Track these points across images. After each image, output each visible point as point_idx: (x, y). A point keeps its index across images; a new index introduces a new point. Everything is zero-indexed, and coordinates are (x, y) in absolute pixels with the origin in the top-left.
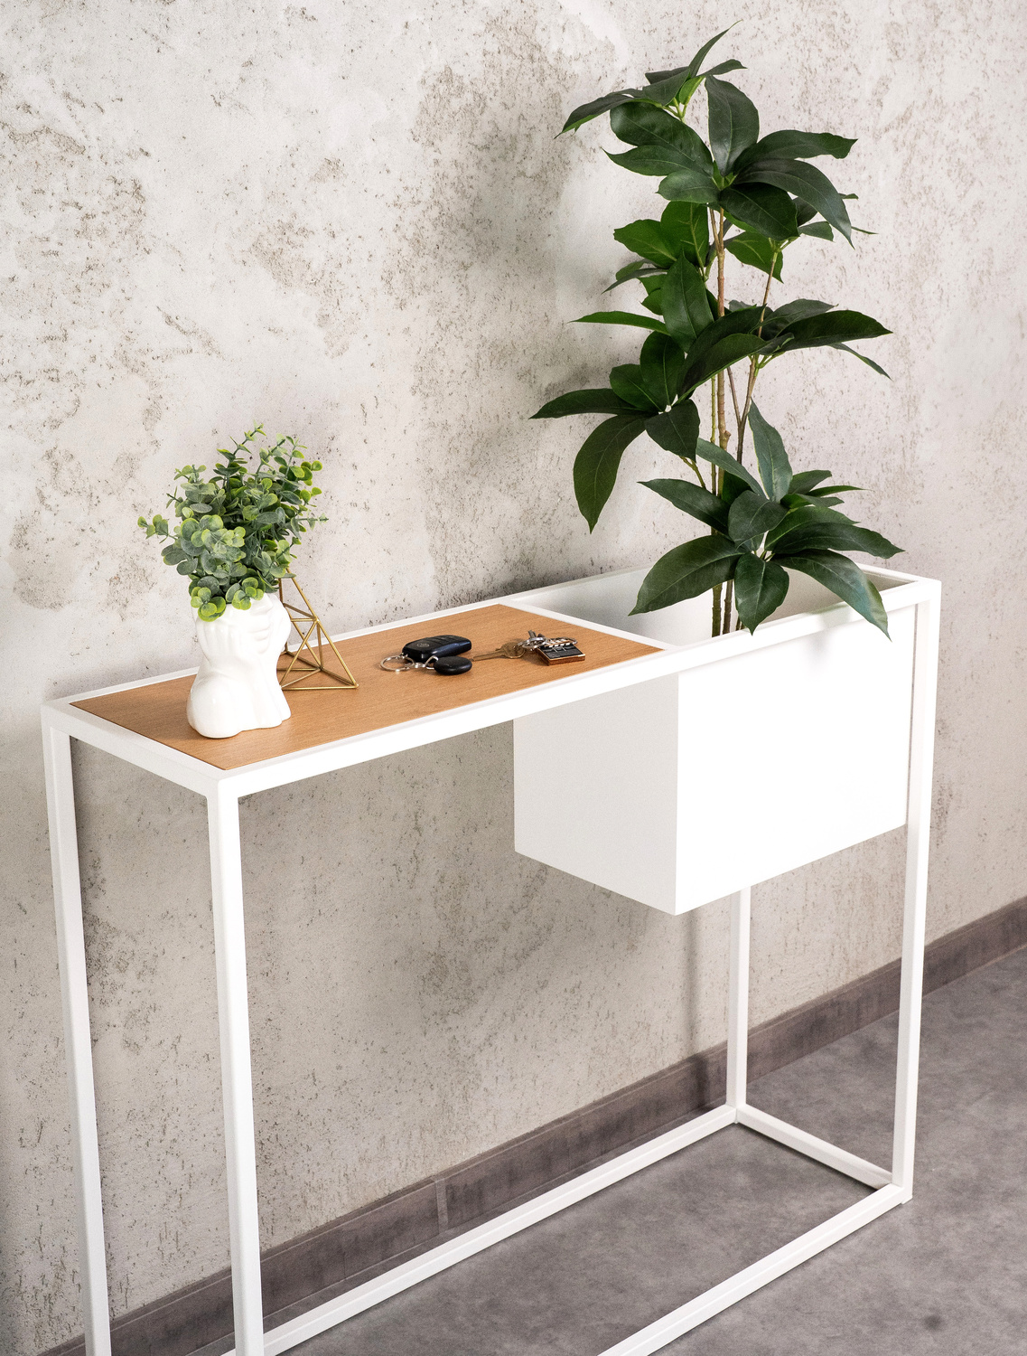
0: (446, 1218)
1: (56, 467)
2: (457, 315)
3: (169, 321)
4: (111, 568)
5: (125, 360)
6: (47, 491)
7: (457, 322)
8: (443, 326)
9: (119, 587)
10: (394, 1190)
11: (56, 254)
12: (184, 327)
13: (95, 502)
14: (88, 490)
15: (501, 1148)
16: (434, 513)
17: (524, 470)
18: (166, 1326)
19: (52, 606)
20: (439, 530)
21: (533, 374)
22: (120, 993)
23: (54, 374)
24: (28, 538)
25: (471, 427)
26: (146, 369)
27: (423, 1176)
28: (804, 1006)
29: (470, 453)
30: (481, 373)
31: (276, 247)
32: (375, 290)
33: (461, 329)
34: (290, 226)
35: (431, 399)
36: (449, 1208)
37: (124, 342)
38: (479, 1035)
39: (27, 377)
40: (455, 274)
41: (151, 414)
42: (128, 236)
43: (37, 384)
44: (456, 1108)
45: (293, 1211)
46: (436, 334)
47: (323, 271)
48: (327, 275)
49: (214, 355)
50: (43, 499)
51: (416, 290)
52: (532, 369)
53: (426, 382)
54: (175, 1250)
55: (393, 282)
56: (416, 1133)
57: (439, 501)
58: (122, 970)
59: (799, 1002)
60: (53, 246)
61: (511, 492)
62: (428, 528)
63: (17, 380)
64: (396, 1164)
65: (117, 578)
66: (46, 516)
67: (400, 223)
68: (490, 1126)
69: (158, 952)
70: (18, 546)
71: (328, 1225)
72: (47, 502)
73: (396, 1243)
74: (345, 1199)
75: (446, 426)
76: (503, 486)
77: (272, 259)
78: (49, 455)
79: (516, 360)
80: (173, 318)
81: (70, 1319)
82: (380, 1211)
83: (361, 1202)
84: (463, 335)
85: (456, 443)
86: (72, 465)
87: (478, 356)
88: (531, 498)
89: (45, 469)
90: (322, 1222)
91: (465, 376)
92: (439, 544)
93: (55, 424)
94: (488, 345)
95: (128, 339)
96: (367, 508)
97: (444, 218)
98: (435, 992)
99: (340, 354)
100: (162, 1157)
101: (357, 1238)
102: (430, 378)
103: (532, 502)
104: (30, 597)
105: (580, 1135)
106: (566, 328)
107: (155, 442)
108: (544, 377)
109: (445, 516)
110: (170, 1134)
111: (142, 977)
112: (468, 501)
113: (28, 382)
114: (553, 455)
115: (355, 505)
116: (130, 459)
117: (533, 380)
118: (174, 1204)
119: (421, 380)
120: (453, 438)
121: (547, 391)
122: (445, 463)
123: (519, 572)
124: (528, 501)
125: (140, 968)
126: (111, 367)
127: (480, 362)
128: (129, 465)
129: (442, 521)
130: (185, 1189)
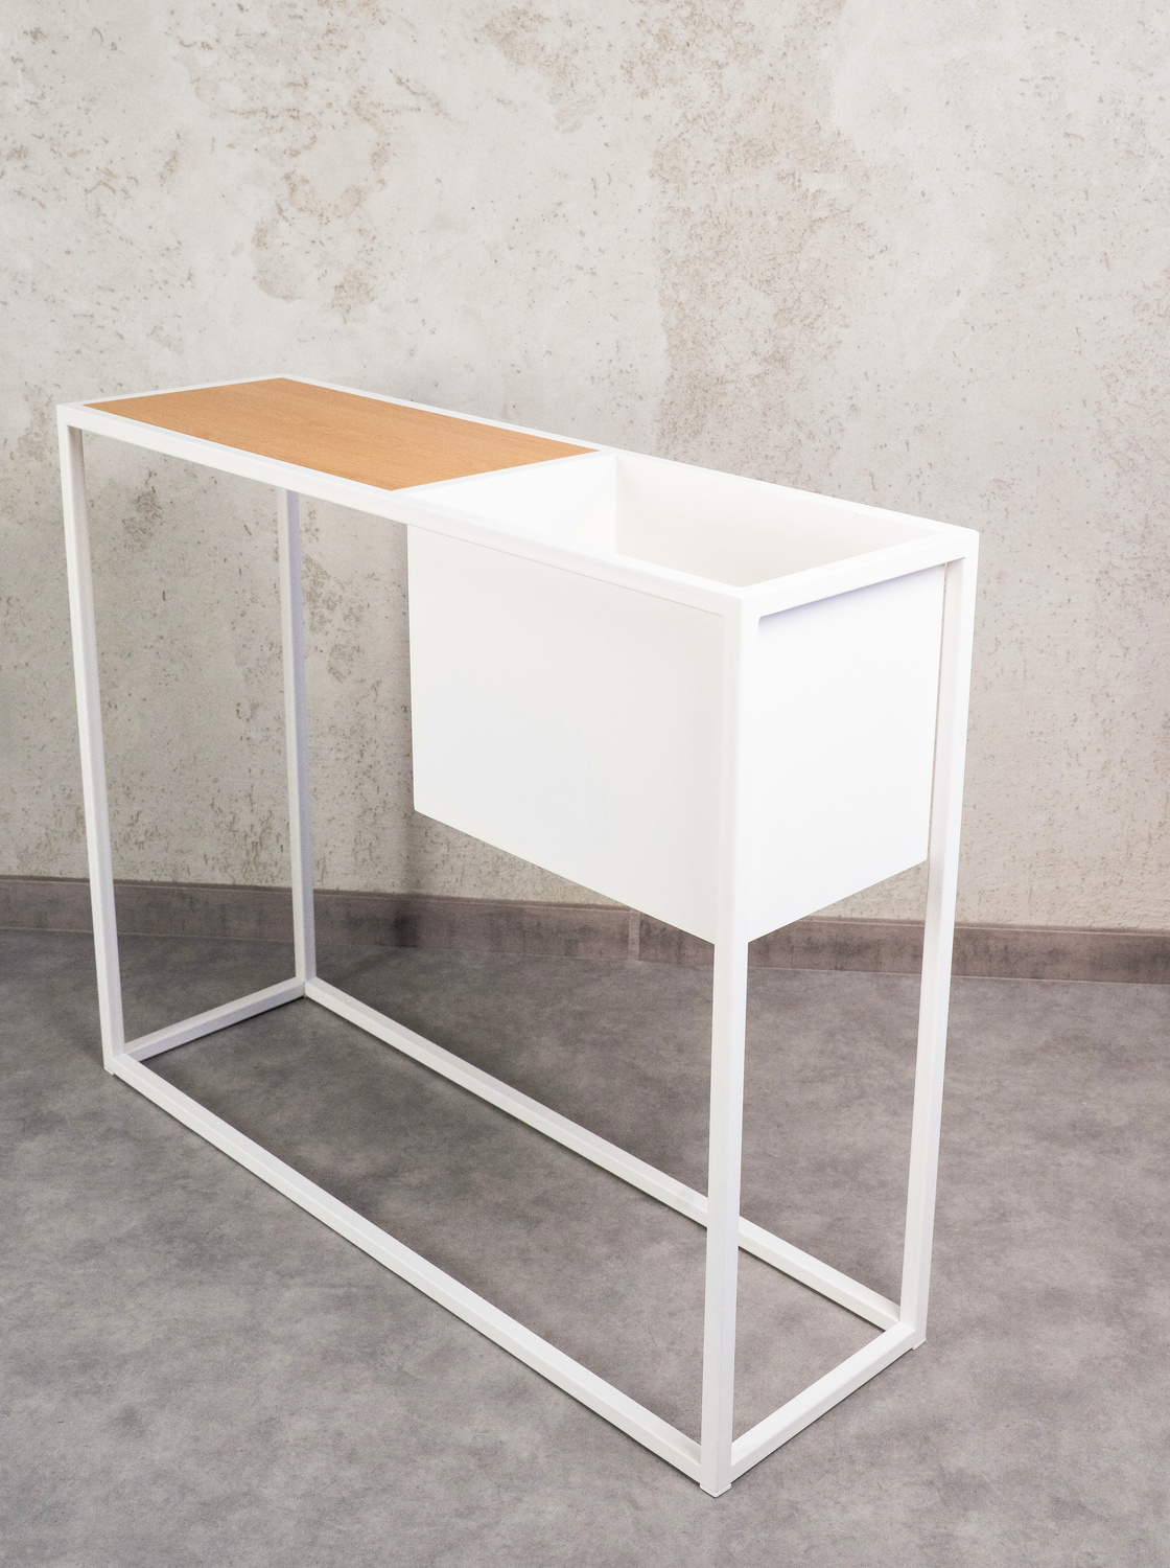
0: (636, 948)
1: (293, 189)
2: (707, 110)
3: (400, 81)
4: (336, 278)
5: (357, 109)
6: (285, 206)
7: (707, 116)
8: (690, 117)
9: (343, 295)
10: (592, 902)
11: (301, 18)
12: (412, 88)
13: (325, 221)
14: (320, 211)
16: (670, 292)
17: (782, 269)
19: (285, 298)
20: (675, 308)
21: (797, 177)
22: (328, 626)
23: (295, 114)
24: (267, 239)
25: (718, 218)
26: (376, 120)
29: (715, 242)
30: (732, 168)
31: (509, 29)
32: (613, 78)
33: (711, 124)
34: (525, 13)
35: (673, 185)
36: (642, 940)
37: (358, 95)
39: (272, 112)
40: (708, 71)
41: (379, 157)
42: (366, 9)
43: (280, 119)
45: (484, 874)
46: (681, 125)
47: (558, 56)
48: (561, 61)
49: (442, 116)
50: (281, 211)
51: (659, 82)
52: (797, 173)
53: (666, 168)
54: (368, 857)
55: (634, 71)
57: (676, 281)
58: (331, 608)
59: (1146, 925)
60: (299, 11)
61: (765, 287)
62: (663, 305)
63: (264, 114)
65: (341, 286)
66: (283, 225)
67: (645, 19)
69: (365, 604)
70: (258, 245)
71: (516, 902)
72: (285, 214)
73: (581, 946)
74: (539, 888)
75: (687, 213)
76: (755, 280)
77: (505, 40)
78: (287, 177)
79: (777, 161)
80: (404, 80)
81: (275, 870)
82: (567, 912)
83: (558, 899)
84: (714, 130)
85: (699, 231)
86: (307, 188)
87: (730, 152)
88: (788, 298)
89: (284, 189)
90: (513, 898)
91: (713, 169)
92: (674, 322)
93: (294, 154)
94: (743, 143)
95: (361, 93)
96: (594, 274)
97: (696, 18)
99: (572, 130)
100: (361, 775)
101: (539, 924)
102: (672, 165)
103: (790, 303)
104: (267, 286)
105: (809, 938)
106: (843, 138)
107: (382, 181)
108: (812, 183)
109: (683, 296)
110: (368, 760)
111: (348, 620)
112: (710, 285)
113: (273, 117)
114: (819, 260)
115: (581, 268)
116: (358, 192)
117: (797, 184)
118: (369, 819)
119: (661, 165)
120: (696, 225)
121: (814, 196)
122: (686, 247)
123: (771, 367)
124: (785, 300)
125: (347, 612)
126: (345, 114)
127: (733, 157)
128: (357, 196)
129: (679, 301)
130: (380, 811)
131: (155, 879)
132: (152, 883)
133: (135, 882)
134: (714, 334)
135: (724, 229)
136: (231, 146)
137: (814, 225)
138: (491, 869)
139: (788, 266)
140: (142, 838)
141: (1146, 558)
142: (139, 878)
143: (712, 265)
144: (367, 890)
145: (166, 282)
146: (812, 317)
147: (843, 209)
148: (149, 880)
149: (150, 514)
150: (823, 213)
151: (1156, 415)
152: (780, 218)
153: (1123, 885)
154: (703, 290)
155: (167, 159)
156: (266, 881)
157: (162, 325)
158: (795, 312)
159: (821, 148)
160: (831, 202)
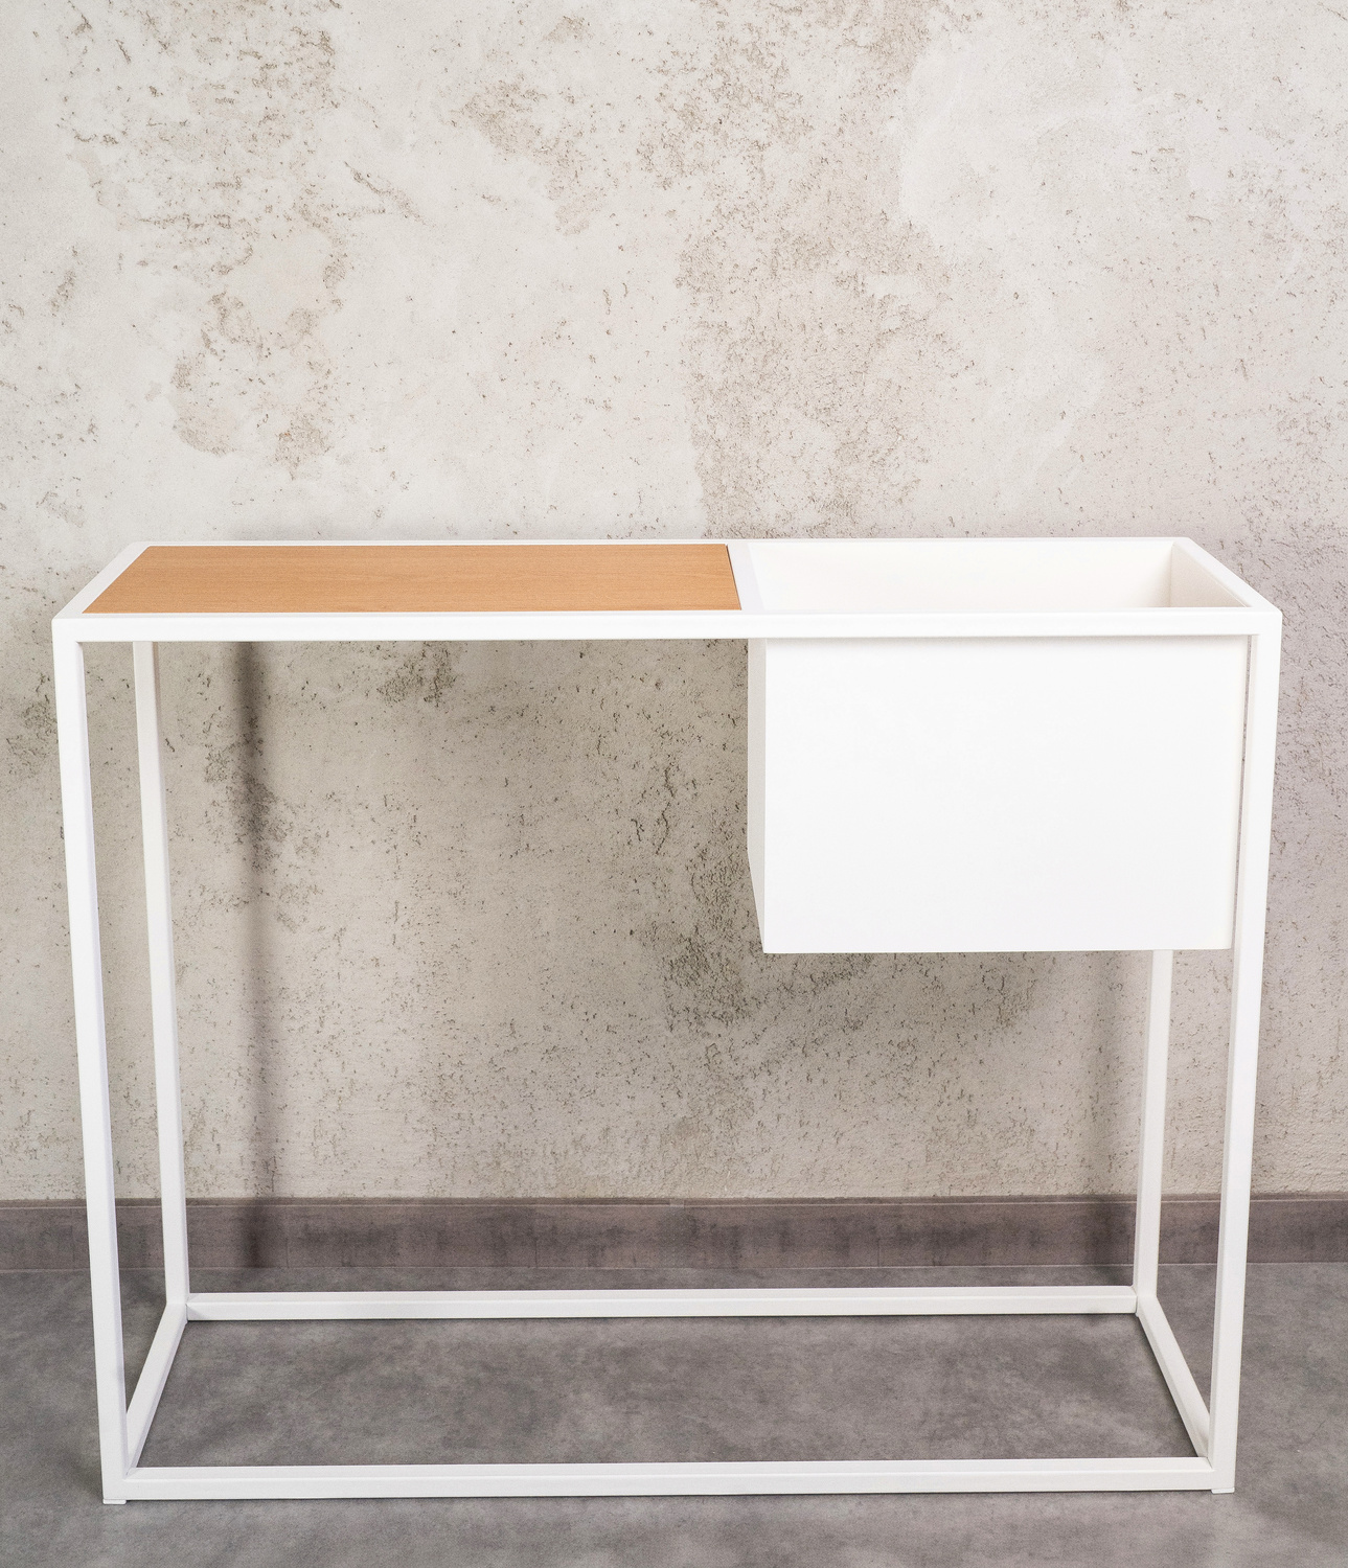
1: (224, 314)
2: (746, 202)
3: (358, 177)
4: (281, 423)
5: (305, 213)
6: (213, 336)
7: (745, 209)
8: (725, 211)
9: (289, 444)
10: (620, 1195)
11: (231, 102)
12: (375, 185)
13: (266, 353)
14: (258, 341)
15: (779, 1201)
16: (704, 427)
17: (844, 394)
18: (307, 1226)
19: (215, 451)
20: (711, 447)
21: (860, 281)
23: (225, 221)
24: (191, 379)
25: (762, 334)
26: (329, 225)
27: (664, 1194)
28: (1327, 1195)
29: (760, 363)
30: (780, 271)
31: (495, 110)
32: (627, 165)
33: (751, 218)
34: (516, 88)
35: (704, 295)
37: (305, 195)
38: (755, 1055)
39: (195, 220)
40: (745, 154)
41: (333, 272)
42: (313, 89)
43: (206, 228)
44: (716, 1131)
45: (481, 1167)
46: (714, 221)
47: (557, 140)
48: (562, 145)
49: (412, 218)
50: (208, 343)
51: (685, 169)
52: (859, 275)
53: (696, 274)
54: (331, 1153)
55: (654, 157)
56: (654, 1140)
57: (711, 413)
59: (1318, 1188)
60: (229, 94)
61: (823, 417)
62: (695, 443)
63: (185, 222)
64: (624, 1166)
65: (287, 434)
66: (211, 360)
67: (665, 92)
68: (767, 1170)
69: (322, 832)
70: (180, 386)
71: (523, 1201)
72: (213, 346)
73: (609, 1253)
74: (553, 1181)
75: (724, 328)
76: (810, 408)
77: (491, 122)
78: (216, 299)
79: (835, 261)
80: (364, 175)
81: (210, 1177)
82: (589, 1209)
83: (574, 1193)
84: (754, 226)
85: (739, 350)
86: (242, 313)
87: (776, 252)
88: (852, 430)
89: (212, 314)
90: (519, 1194)
91: (754, 273)
92: (710, 463)
93: (225, 270)
94: (791, 240)
95: (309, 192)
96: (607, 407)
97: (730, 89)
98: (688, 984)
99: (577, 231)
100: (319, 1049)
101: (554, 1227)
102: (704, 270)
103: (854, 435)
104: (191, 437)
105: (899, 1227)
106: (916, 231)
107: (337, 302)
108: (878, 287)
109: (721, 432)
110: (329, 1029)
111: (301, 853)
112: (755, 419)
113: (197, 226)
114: (890, 381)
115: (592, 402)
116: (308, 315)
117: (860, 289)
118: (332, 1104)
119: (690, 271)
120: (735, 343)
121: (882, 303)
122: (724, 371)
123: (832, 515)
124: (848, 433)
125: (300, 843)
126: (289, 219)
127: (779, 258)
128: (306, 321)
129: (716, 437)
130: (346, 1093)
131: (52, 1198)
132: (47, 1202)
133: (26, 1203)
134: (761, 477)
135: (770, 347)
136: (144, 263)
137: (881, 339)
138: (490, 1160)
139: (852, 390)
140: (35, 1145)
141: (1303, 730)
142: (31, 1197)
143: (756, 392)
144: (331, 1195)
145: (60, 436)
146: (884, 451)
147: (918, 317)
148: (43, 1198)
149: (43, 729)
150: (892, 322)
151: (1310, 555)
152: (841, 331)
153: (1288, 1137)
154: (746, 422)
155: (60, 283)
156: (199, 1191)
157: (57, 491)
158: (860, 446)
159: (889, 244)
160: (903, 309)
